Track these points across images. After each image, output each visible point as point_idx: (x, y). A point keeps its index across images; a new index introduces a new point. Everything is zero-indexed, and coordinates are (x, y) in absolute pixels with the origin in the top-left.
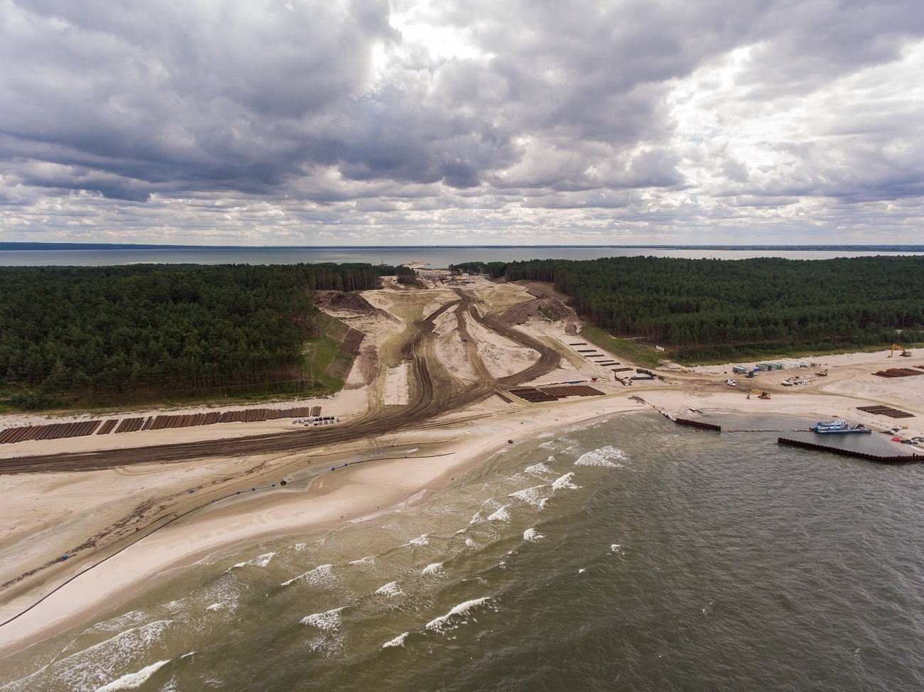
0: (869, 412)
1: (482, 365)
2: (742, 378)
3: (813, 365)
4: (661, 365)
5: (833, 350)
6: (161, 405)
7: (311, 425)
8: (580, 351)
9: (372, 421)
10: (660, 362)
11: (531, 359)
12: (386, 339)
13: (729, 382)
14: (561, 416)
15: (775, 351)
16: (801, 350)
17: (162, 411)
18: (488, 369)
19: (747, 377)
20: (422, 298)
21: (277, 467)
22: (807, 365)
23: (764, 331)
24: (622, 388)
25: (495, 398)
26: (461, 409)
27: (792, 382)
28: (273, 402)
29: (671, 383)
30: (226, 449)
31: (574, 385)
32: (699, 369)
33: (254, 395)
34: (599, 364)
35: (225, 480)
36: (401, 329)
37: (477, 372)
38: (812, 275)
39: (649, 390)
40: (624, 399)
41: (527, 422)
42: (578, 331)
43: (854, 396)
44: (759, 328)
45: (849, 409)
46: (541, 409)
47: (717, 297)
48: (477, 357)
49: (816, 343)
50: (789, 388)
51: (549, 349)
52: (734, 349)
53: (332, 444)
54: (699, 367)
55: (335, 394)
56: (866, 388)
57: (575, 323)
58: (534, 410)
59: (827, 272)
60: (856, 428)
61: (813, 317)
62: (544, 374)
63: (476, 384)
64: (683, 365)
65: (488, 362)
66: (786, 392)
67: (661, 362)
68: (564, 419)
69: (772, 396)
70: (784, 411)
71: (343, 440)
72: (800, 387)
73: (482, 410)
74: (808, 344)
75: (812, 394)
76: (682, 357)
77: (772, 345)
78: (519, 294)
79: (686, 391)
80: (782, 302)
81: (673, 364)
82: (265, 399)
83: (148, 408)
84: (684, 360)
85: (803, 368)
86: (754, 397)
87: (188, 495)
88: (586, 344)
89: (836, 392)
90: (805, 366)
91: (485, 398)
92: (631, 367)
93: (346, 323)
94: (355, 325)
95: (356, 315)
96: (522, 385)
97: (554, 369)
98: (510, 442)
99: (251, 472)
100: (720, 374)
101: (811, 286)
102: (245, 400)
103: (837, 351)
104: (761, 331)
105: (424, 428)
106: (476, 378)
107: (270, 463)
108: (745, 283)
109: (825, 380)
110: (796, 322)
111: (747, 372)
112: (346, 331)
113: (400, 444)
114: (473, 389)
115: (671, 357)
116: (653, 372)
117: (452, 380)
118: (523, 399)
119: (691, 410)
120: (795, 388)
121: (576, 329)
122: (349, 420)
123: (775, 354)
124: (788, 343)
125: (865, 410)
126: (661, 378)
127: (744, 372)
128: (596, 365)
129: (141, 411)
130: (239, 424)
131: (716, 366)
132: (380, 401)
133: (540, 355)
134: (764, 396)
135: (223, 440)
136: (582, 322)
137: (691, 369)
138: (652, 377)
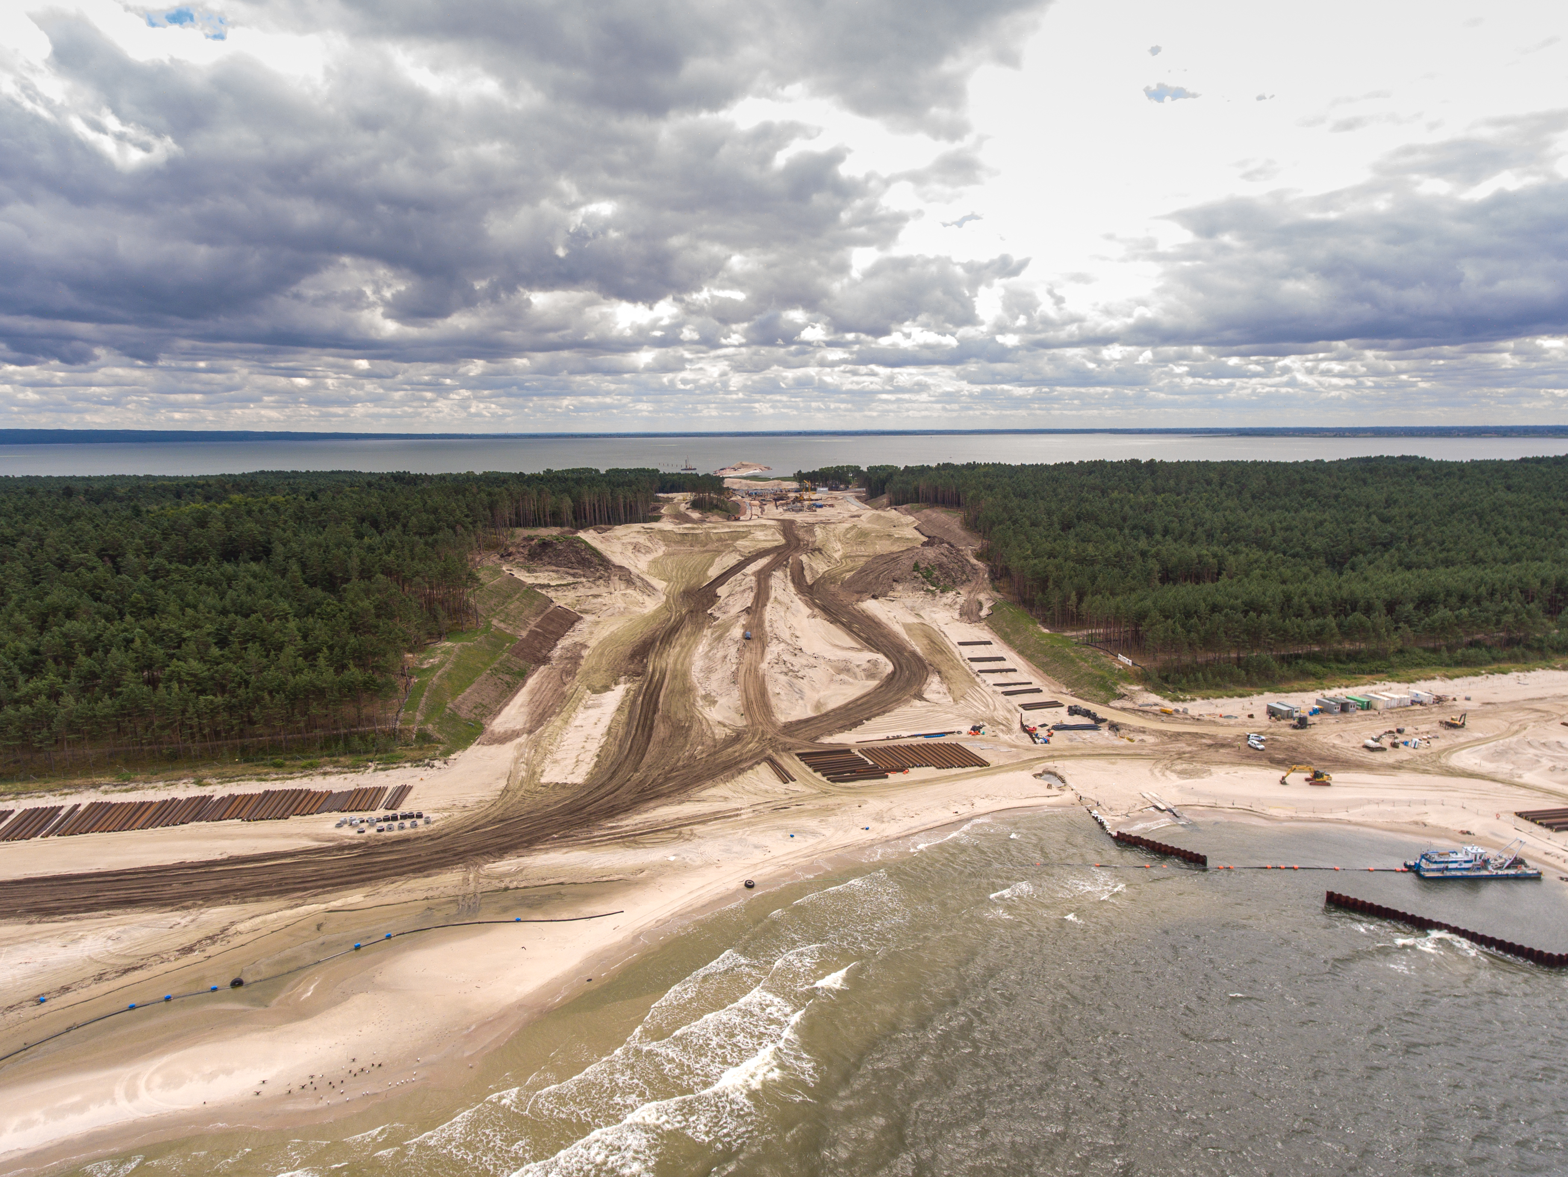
0: (1541, 824)
1: (763, 692)
2: (1284, 731)
3: (1439, 700)
4: (1122, 696)
5: (1488, 663)
6: (108, 779)
7: (371, 831)
8: (972, 660)
9: (494, 824)
10: (1120, 690)
11: (871, 676)
12: (613, 628)
13: (1254, 742)
14: (879, 818)
15: (1363, 666)
16: (1418, 665)
17: (106, 792)
18: (773, 701)
19: (1295, 727)
20: (720, 540)
21: (250, 937)
22: (1426, 701)
23: (1340, 626)
24: (1028, 749)
25: (764, 771)
26: (684, 797)
27: (1386, 742)
28: (325, 774)
29: (1131, 740)
30: (177, 887)
31: (932, 741)
32: (1198, 707)
33: (292, 759)
34: (1000, 689)
35: (126, 971)
36: (651, 605)
37: (748, 709)
38: (1465, 498)
39: (1083, 755)
40: (1025, 776)
41: (802, 832)
42: (984, 613)
43: (1517, 780)
44: (1331, 621)
45: (1498, 817)
46: (845, 799)
47: (1264, 546)
48: (757, 676)
49: (1450, 649)
50: (1378, 757)
51: (914, 654)
52: (1275, 665)
53: (388, 880)
54: (1199, 701)
55: (453, 756)
56: (1544, 761)
57: (982, 597)
58: (831, 801)
59: (1495, 490)
60: (1508, 867)
61: (1449, 594)
62: (884, 712)
63: (738, 735)
64: (1165, 697)
65: (777, 685)
66: (1369, 768)
67: (1122, 691)
68: (883, 826)
69: (1336, 777)
70: (1354, 815)
71: (413, 871)
72: (1403, 754)
73: (726, 799)
74: (1435, 650)
75: (1426, 772)
76: (1166, 679)
77: (1359, 652)
78: (897, 533)
79: (1158, 760)
80: (1392, 556)
81: (1146, 694)
82: (310, 768)
83: (79, 786)
84: (1170, 686)
85: (1418, 707)
86: (1297, 778)
87: (30, 1011)
88: (989, 643)
89: (1477, 769)
90: (1421, 703)
91: (742, 771)
92: (1061, 698)
93: (550, 595)
94: (563, 600)
95: (570, 579)
96: (827, 740)
97: (907, 701)
98: (749, 885)
99: (188, 950)
100: (1239, 720)
101: (1460, 521)
102: (272, 770)
103: (1495, 667)
104: (1334, 624)
105: (591, 843)
106: (741, 723)
107: (240, 927)
108: (1327, 516)
109: (1461, 736)
110: (1411, 606)
111: (1296, 715)
112: (542, 612)
113: (523, 884)
114: (727, 747)
115: (1145, 679)
116: (1101, 711)
117: (696, 727)
118: (818, 775)
119: (1157, 808)
120: (1391, 757)
121: (981, 609)
122: (451, 819)
123: (1363, 672)
124: (1392, 648)
125: (1533, 820)
126: (1114, 727)
127: (1288, 715)
128: (994, 692)
129: (66, 791)
130: (233, 826)
131: (1236, 699)
132: (534, 773)
133: (890, 668)
134: (1317, 779)
135: (182, 866)
136: (995, 594)
137: (1180, 706)
138: (1097, 722)
